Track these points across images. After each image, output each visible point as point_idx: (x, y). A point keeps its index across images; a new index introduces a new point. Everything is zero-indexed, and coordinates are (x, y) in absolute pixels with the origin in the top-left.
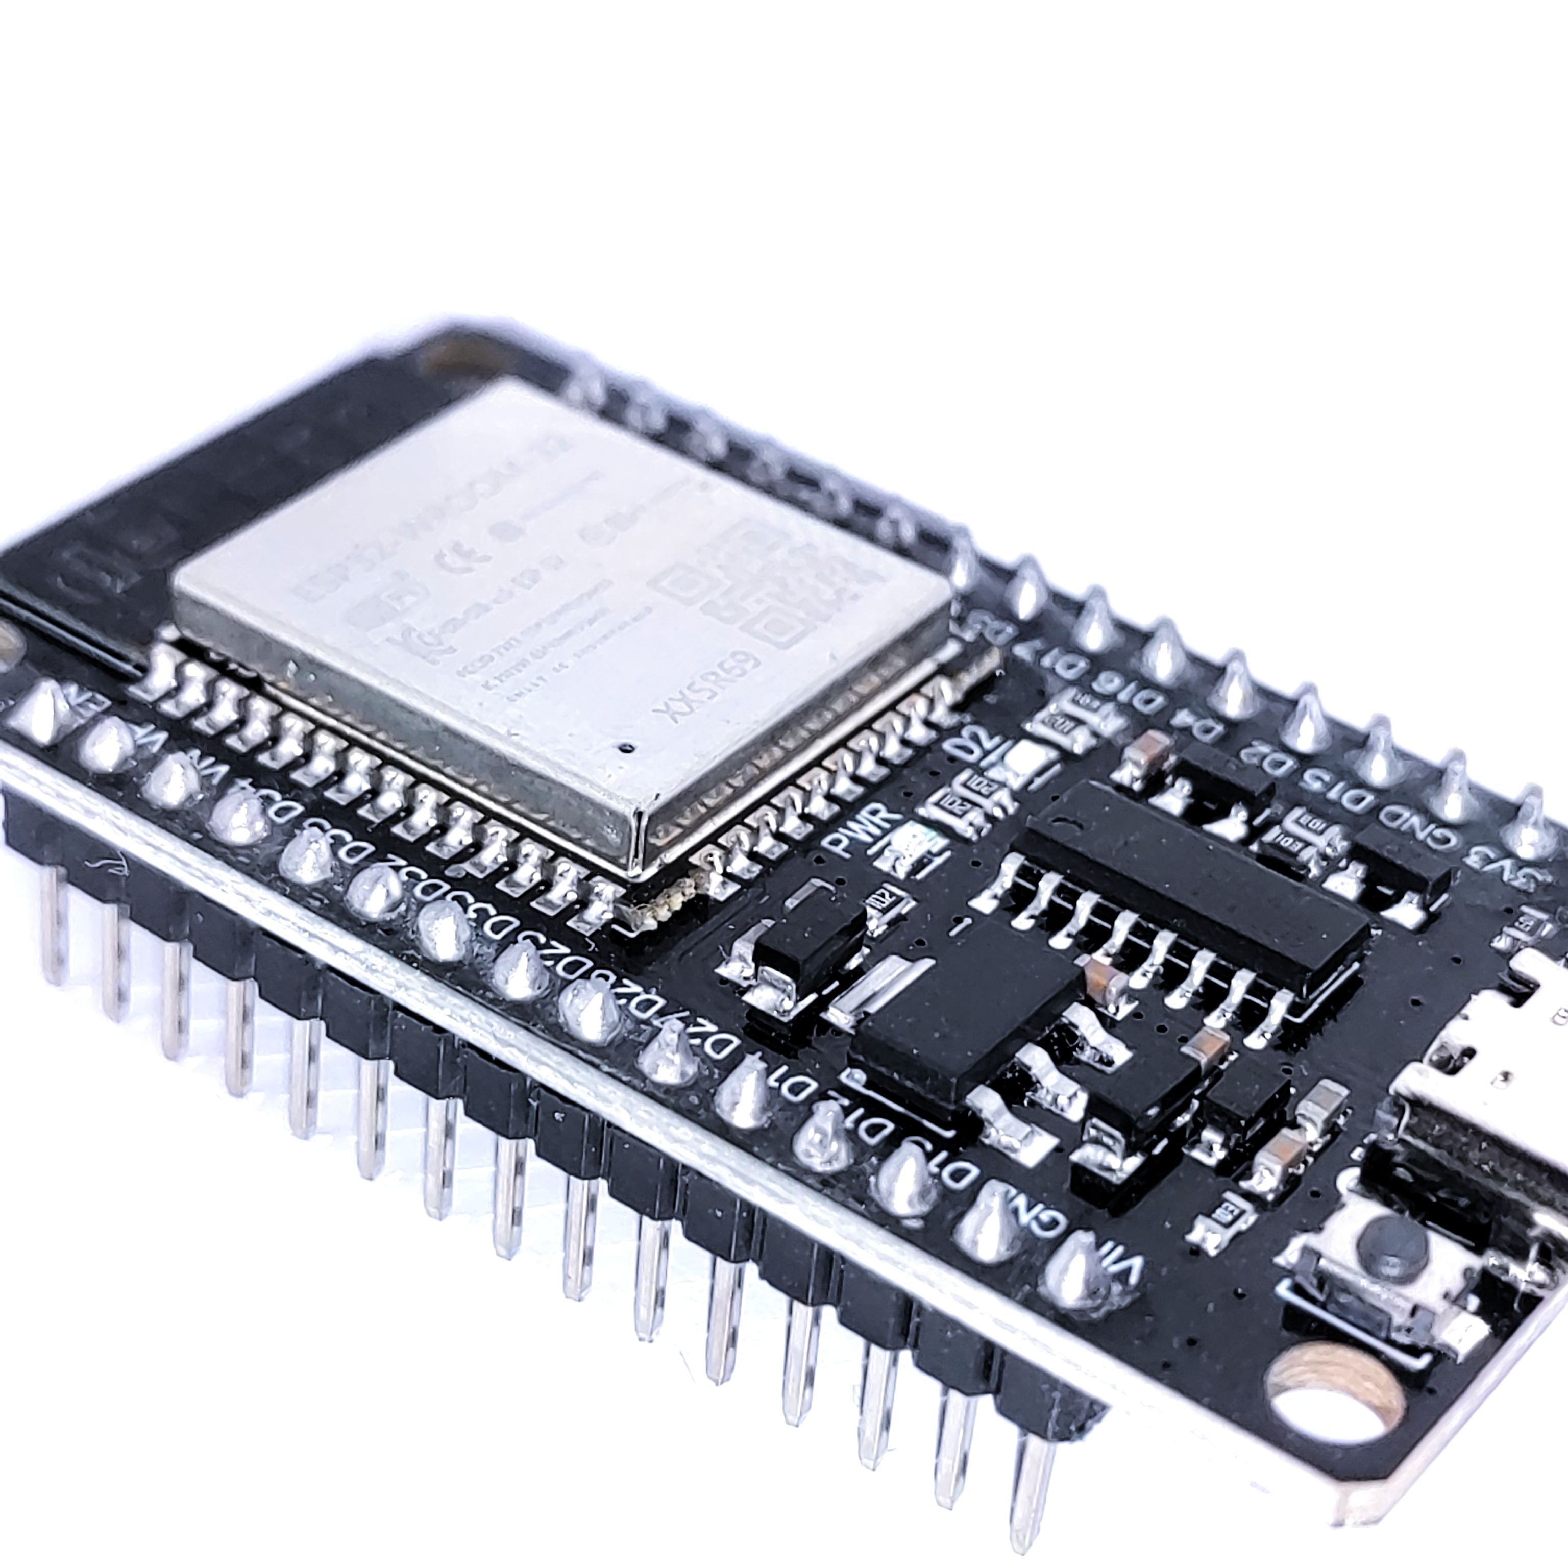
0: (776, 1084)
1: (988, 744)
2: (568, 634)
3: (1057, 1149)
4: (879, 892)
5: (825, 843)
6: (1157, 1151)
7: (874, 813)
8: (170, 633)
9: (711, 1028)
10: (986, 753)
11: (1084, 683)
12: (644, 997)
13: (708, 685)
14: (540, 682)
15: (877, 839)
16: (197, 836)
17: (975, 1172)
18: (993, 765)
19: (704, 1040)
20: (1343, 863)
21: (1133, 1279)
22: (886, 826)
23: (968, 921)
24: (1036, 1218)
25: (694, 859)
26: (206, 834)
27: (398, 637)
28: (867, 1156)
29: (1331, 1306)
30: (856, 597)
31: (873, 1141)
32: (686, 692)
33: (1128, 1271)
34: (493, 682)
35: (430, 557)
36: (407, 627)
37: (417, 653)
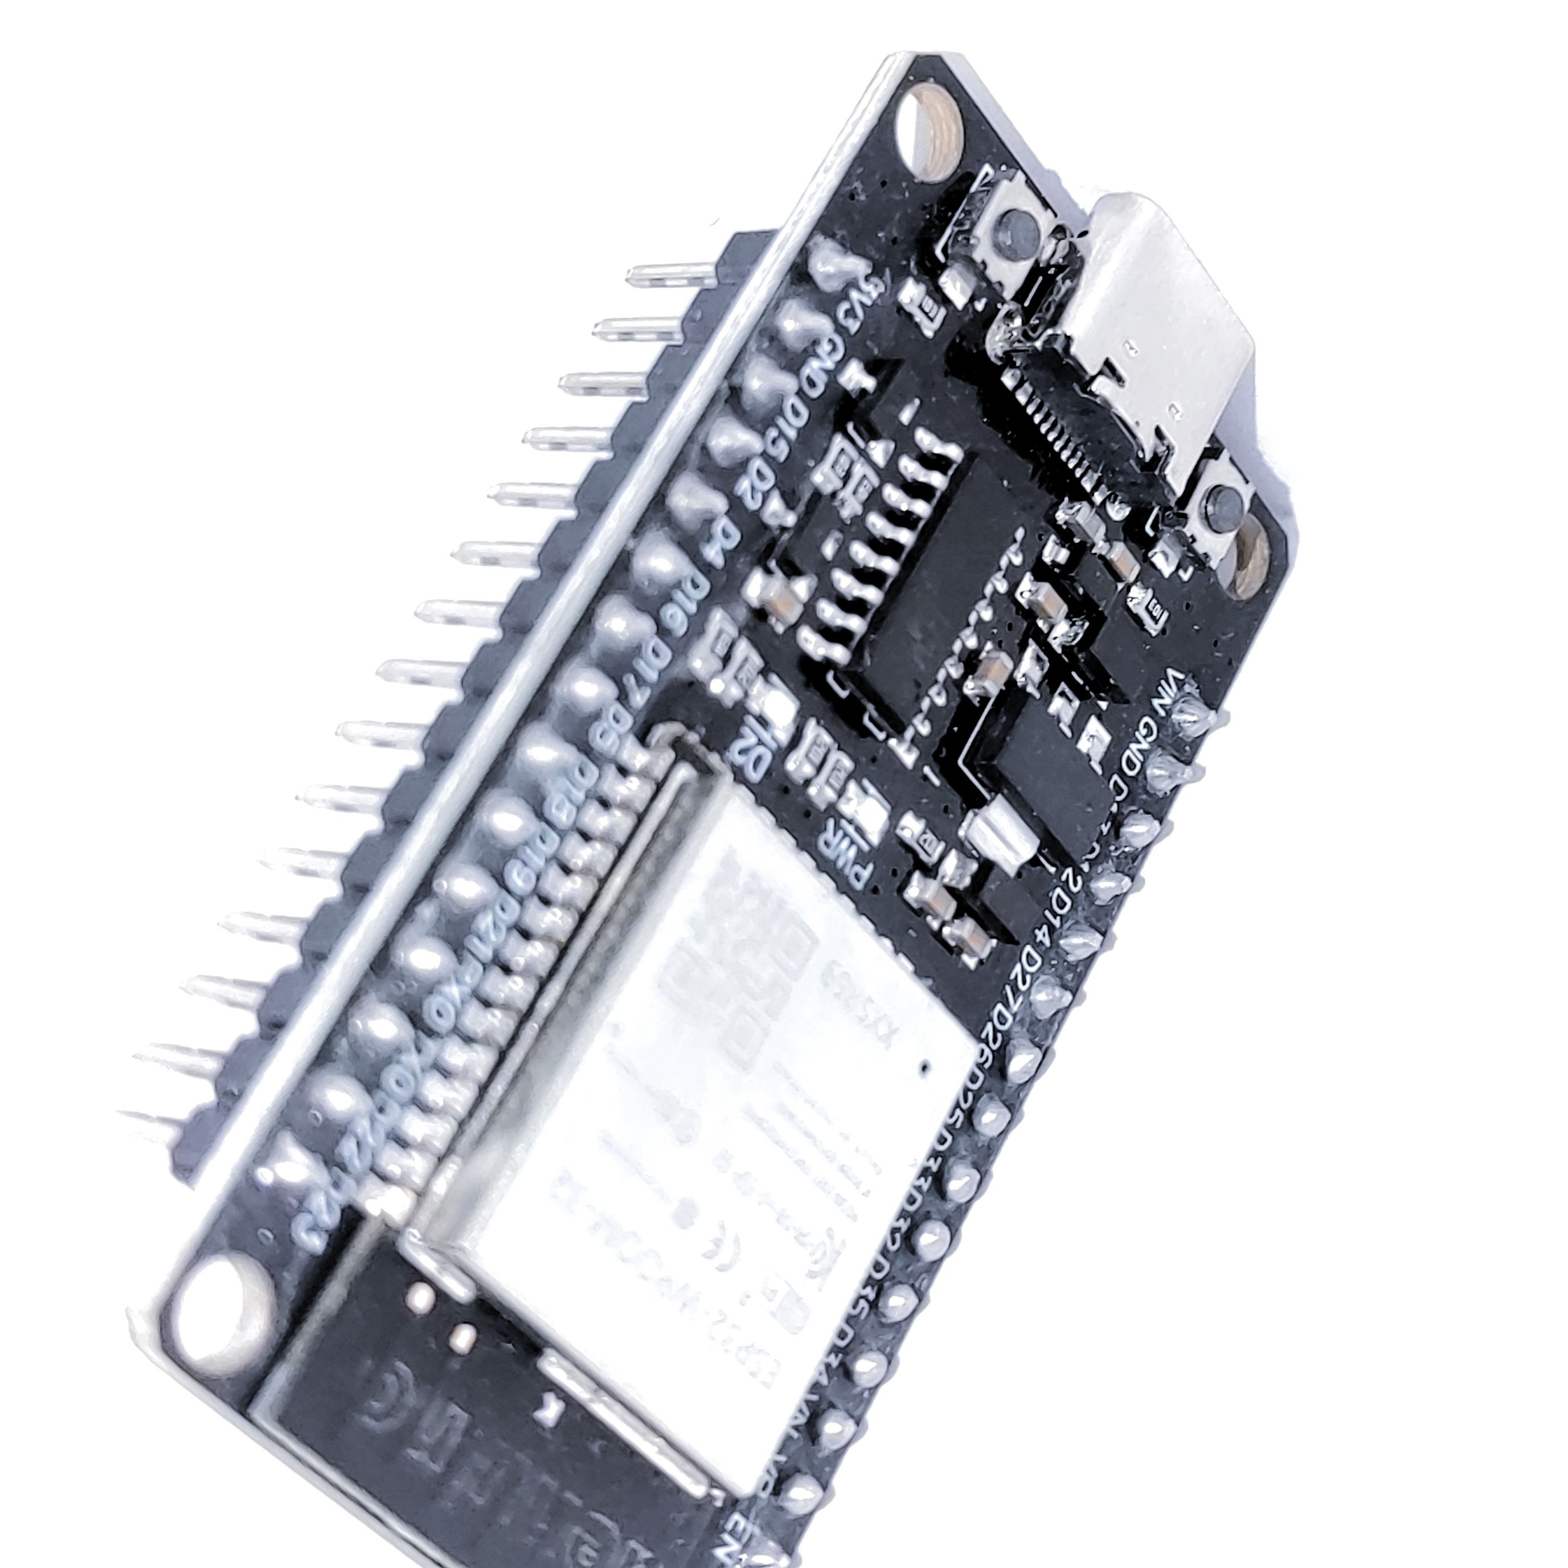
0: (1058, 918)
1: (753, 740)
3: (1099, 718)
4: (922, 843)
5: (859, 886)
7: (826, 844)
9: (1018, 969)
10: (760, 742)
11: (676, 643)
13: (860, 1006)
15: (852, 842)
17: (1115, 777)
18: (772, 737)
21: (1181, 676)
22: (840, 833)
23: (927, 770)
24: (1145, 737)
31: (1098, 848)
32: (866, 1023)
33: (1177, 681)
34: (863, 1189)
35: (722, 1277)
36: (806, 1276)
37: (835, 1262)
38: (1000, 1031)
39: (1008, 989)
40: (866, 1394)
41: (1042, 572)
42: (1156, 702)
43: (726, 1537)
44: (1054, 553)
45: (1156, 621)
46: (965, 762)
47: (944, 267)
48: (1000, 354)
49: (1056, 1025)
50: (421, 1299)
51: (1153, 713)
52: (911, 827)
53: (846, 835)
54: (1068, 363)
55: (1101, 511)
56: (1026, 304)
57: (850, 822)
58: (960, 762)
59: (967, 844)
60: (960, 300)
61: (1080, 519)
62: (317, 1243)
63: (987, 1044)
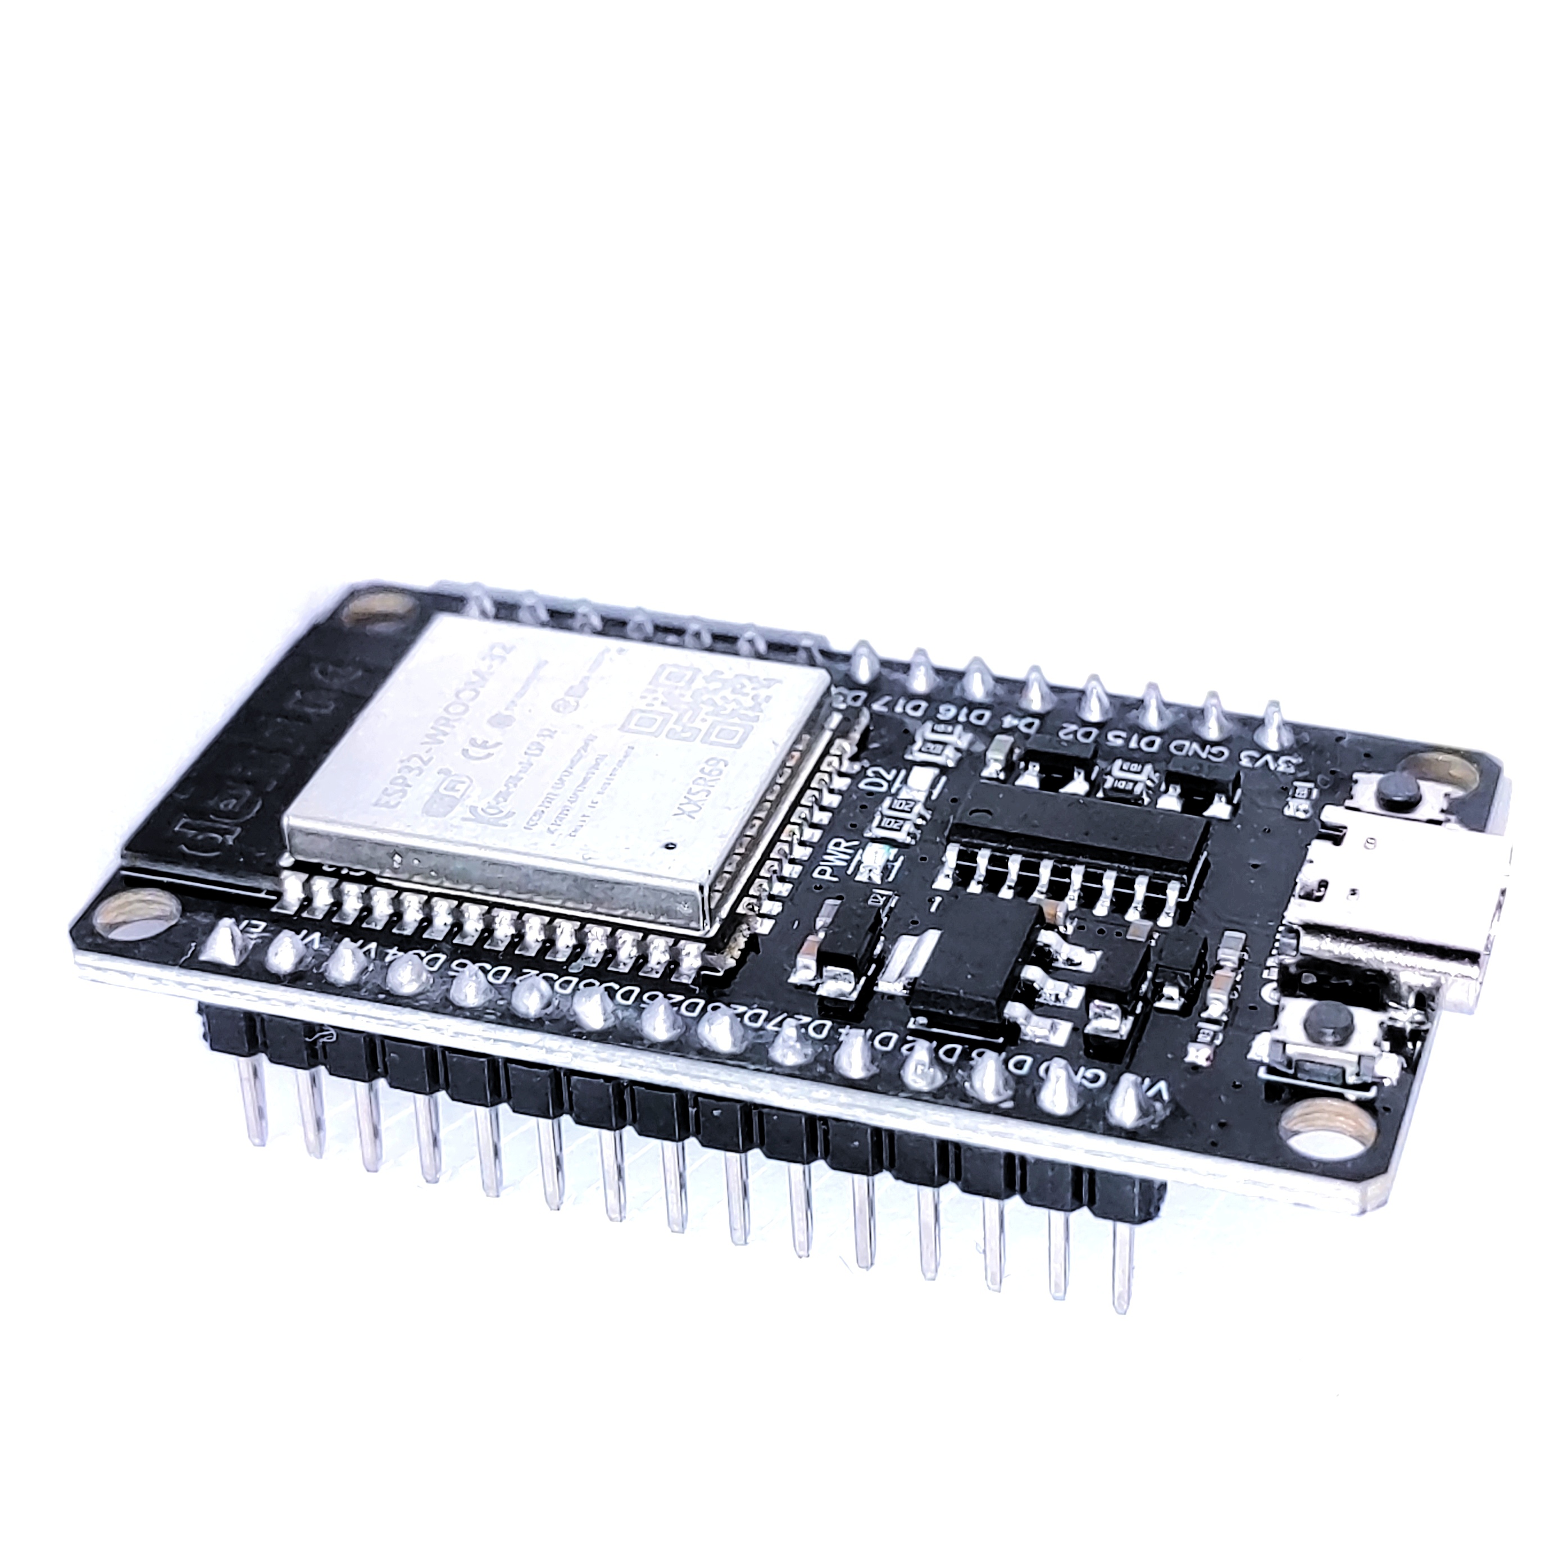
0: (870, 1042)
1: (890, 777)
2: (585, 780)
3: (1075, 1029)
4: (872, 896)
5: (815, 875)
6: (1138, 1011)
7: (837, 845)
8: (286, 861)
9: (807, 1019)
10: (891, 784)
11: (931, 716)
12: (750, 1013)
13: (701, 787)
14: (584, 819)
15: (849, 862)
16: (382, 996)
17: (1029, 1060)
18: (899, 790)
19: (806, 1028)
20: (1163, 787)
21: (1166, 1096)
22: (851, 851)
23: (938, 899)
24: (1084, 1077)
25: (740, 910)
26: (388, 993)
27: (469, 815)
28: (955, 1071)
29: (1299, 1075)
30: (768, 699)
31: (953, 1061)
32: (689, 796)
34: (553, 828)
35: (459, 754)
36: (471, 806)
37: (489, 823)
39: (784, 1015)
43: (246, 922)
49: (769, 1069)
51: (1113, 1080)
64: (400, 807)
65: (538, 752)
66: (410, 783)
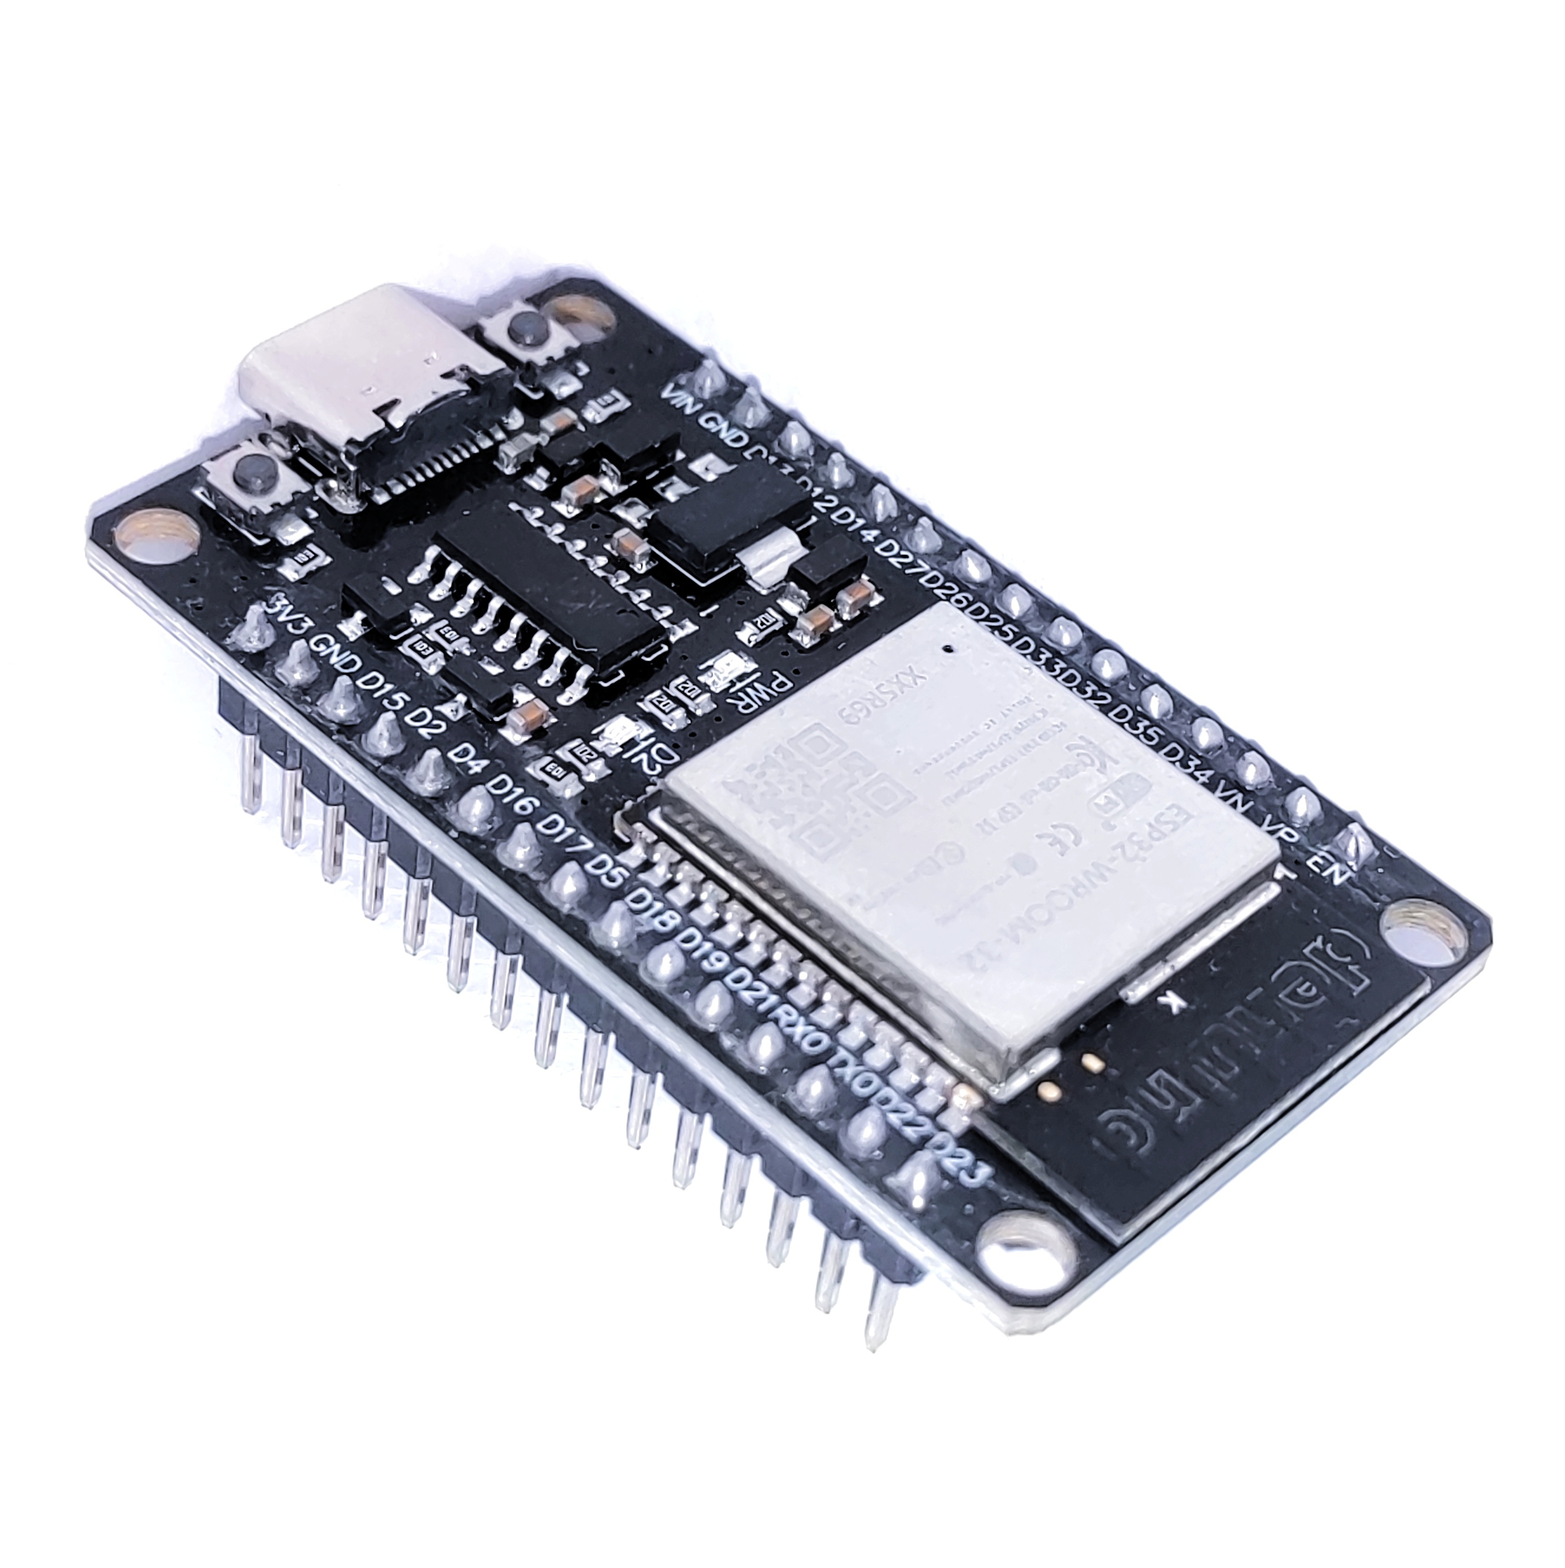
0: (858, 520)
1: (644, 756)
2: (981, 755)
3: (691, 461)
4: (764, 626)
5: (789, 684)
7: (746, 706)
9: (893, 561)
10: (647, 750)
11: (546, 810)
13: (882, 696)
14: (1006, 712)
15: (750, 685)
18: (645, 740)
19: (898, 553)
21: (671, 386)
23: (703, 614)
24: (717, 424)
27: (1109, 764)
31: (804, 478)
32: (899, 693)
33: (673, 390)
34: (1040, 715)
35: (1085, 842)
36: (1102, 773)
37: (1095, 747)
38: (945, 582)
39: (907, 571)
40: (1231, 739)
41: (553, 493)
42: (688, 411)
43: (1325, 874)
44: (538, 481)
45: (617, 400)
46: (703, 582)
47: (274, 540)
48: (357, 503)
49: (948, 534)
50: (1050, 1092)
51: (698, 414)
52: (747, 634)
53: (742, 690)
54: (372, 445)
55: (510, 435)
56: (319, 474)
57: (733, 684)
58: (703, 585)
59: (775, 589)
60: (305, 531)
61: (513, 454)
62: (984, 1171)
63: (953, 595)
64: (1169, 804)
65: (1009, 809)
66: (1147, 828)
